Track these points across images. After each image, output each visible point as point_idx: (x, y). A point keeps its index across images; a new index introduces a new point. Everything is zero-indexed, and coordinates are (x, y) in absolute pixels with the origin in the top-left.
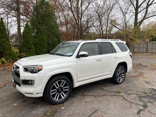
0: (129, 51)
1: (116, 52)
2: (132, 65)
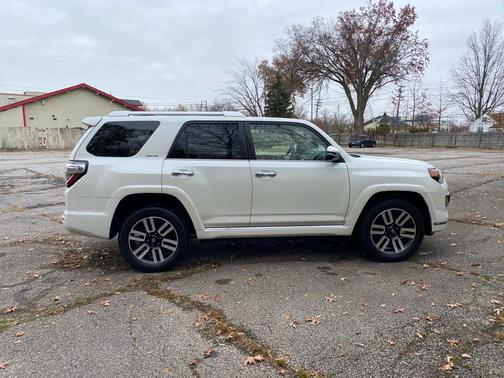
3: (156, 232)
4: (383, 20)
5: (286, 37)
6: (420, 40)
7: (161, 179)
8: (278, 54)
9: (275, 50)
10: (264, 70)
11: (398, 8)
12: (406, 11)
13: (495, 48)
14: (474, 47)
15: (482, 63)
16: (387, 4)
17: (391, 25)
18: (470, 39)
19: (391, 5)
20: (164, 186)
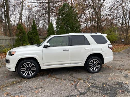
0: (109, 43)
1: (89, 44)
2: (112, 57)
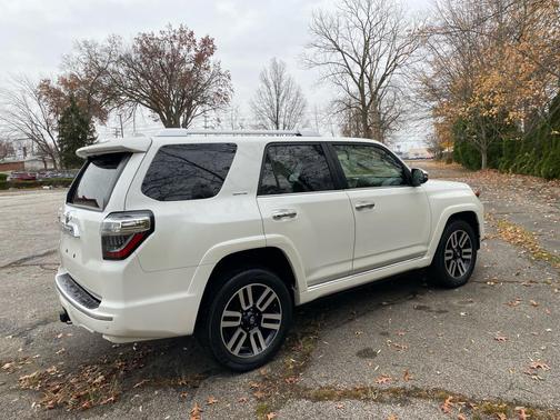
3: (254, 306)
4: (185, 47)
5: (76, 54)
6: (223, 71)
7: (262, 226)
8: (66, 73)
9: (62, 68)
10: (46, 90)
11: (198, 37)
12: (207, 42)
13: (282, 84)
14: (266, 81)
15: (275, 96)
16: (188, 33)
17: (193, 53)
18: (262, 75)
19: (192, 34)
20: (268, 236)
